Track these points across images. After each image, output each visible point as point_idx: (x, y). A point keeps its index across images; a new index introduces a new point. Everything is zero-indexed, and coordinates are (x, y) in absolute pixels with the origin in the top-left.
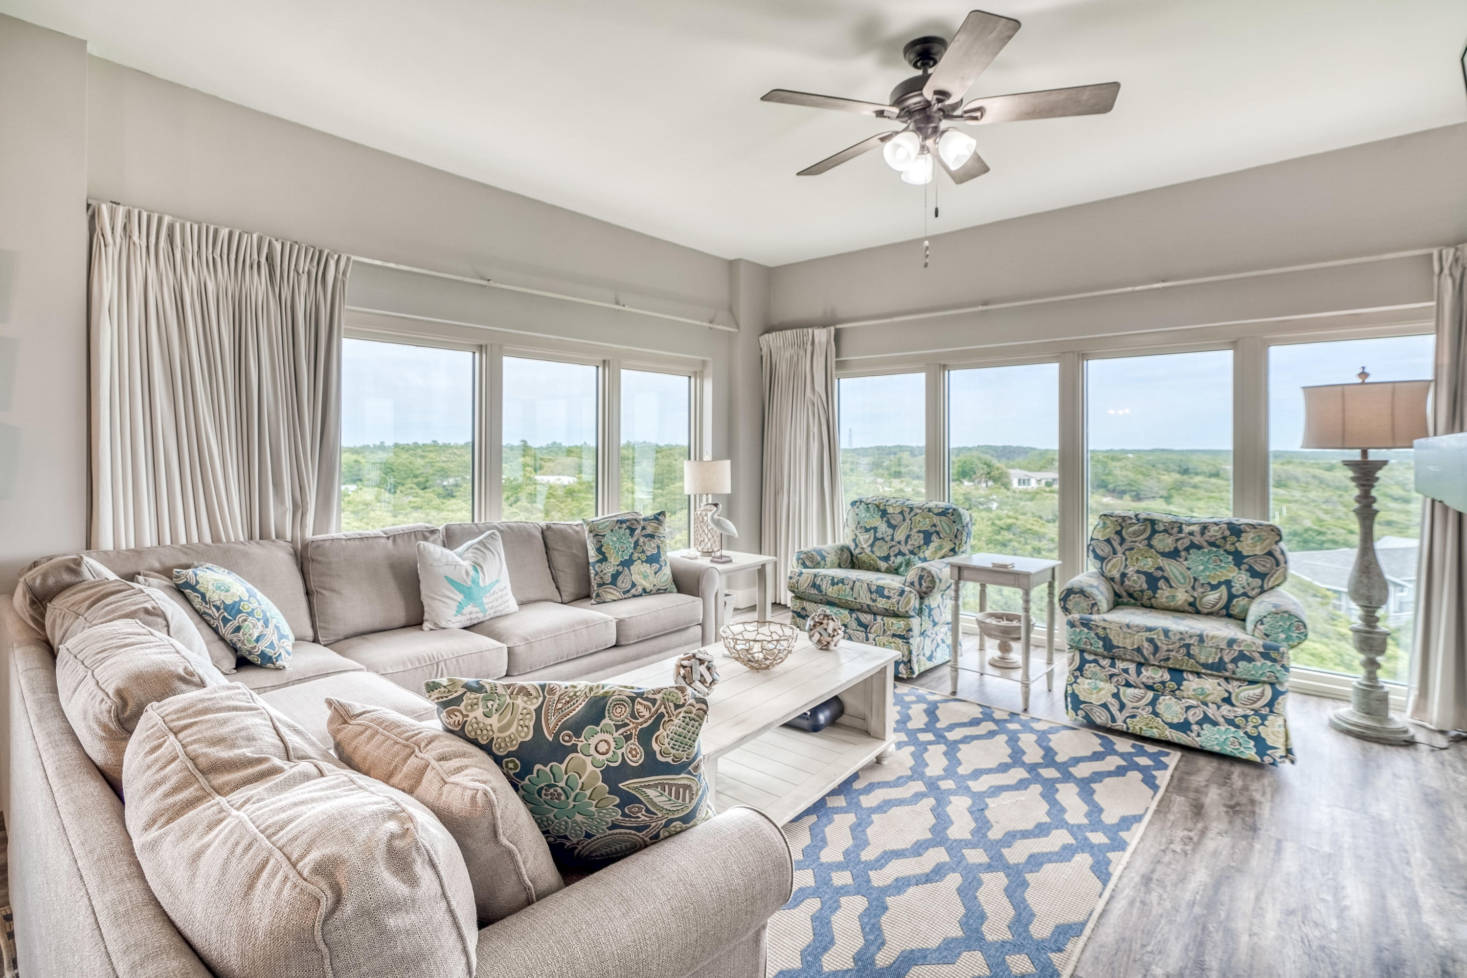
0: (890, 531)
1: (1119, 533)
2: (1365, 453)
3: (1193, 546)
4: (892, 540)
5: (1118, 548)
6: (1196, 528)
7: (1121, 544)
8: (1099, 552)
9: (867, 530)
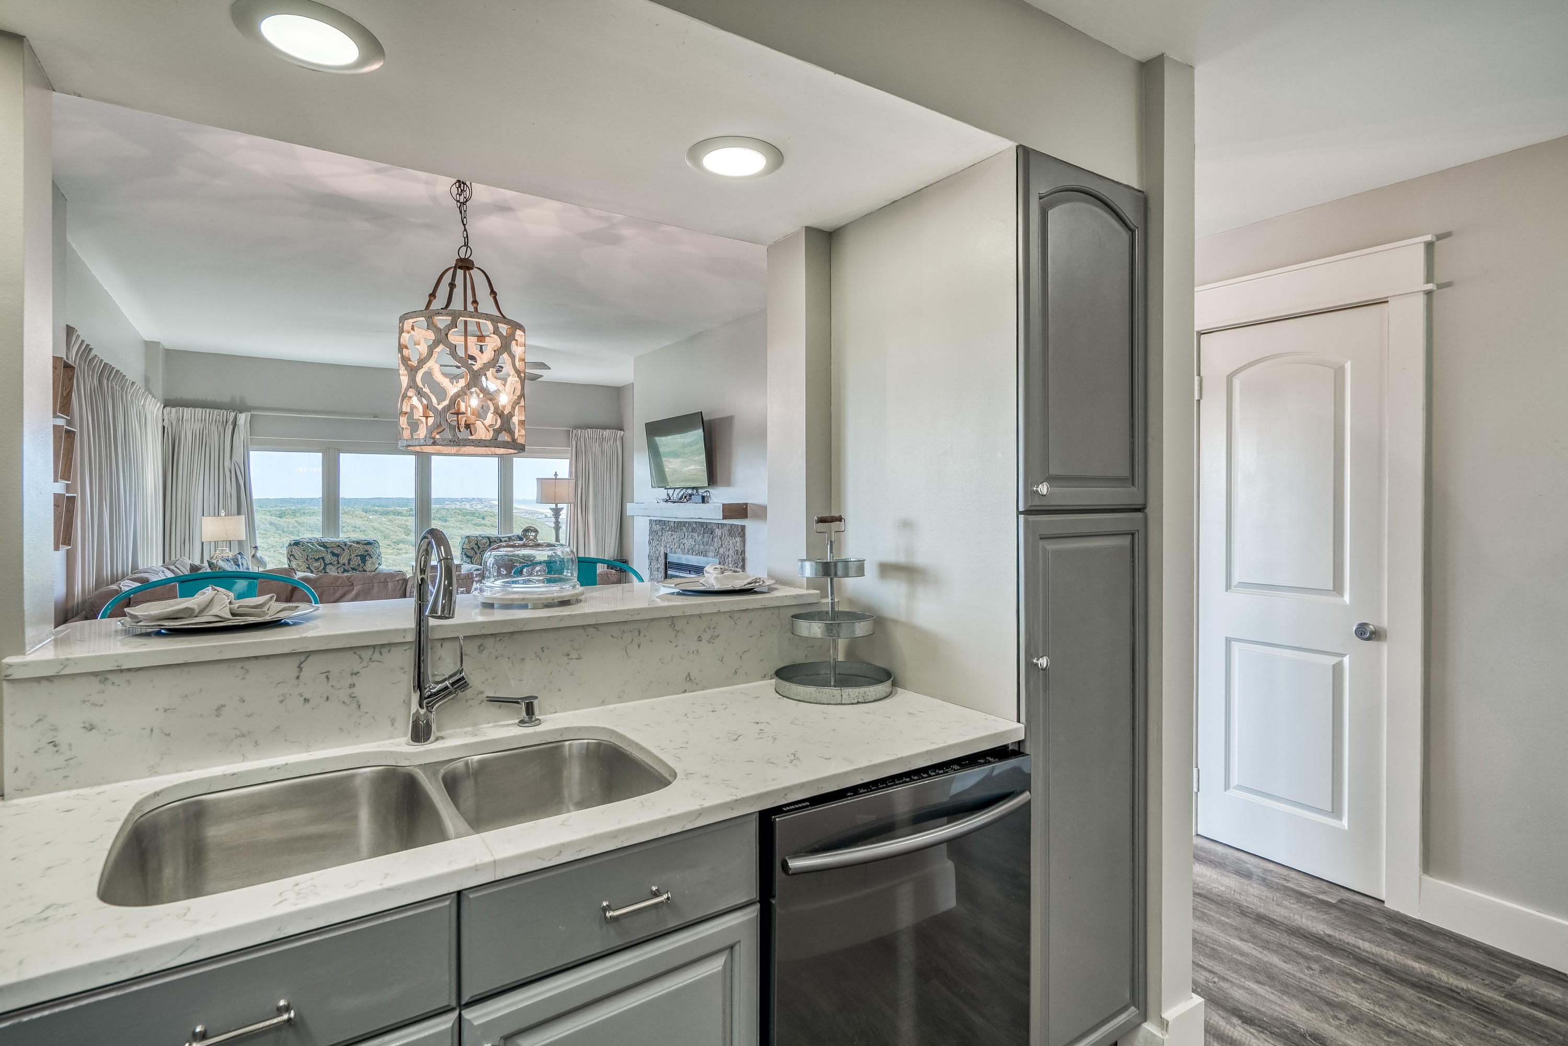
0: (335, 558)
1: (477, 544)
2: (557, 506)
4: (338, 563)
5: (477, 551)
7: (478, 549)
8: (468, 554)
9: (317, 560)
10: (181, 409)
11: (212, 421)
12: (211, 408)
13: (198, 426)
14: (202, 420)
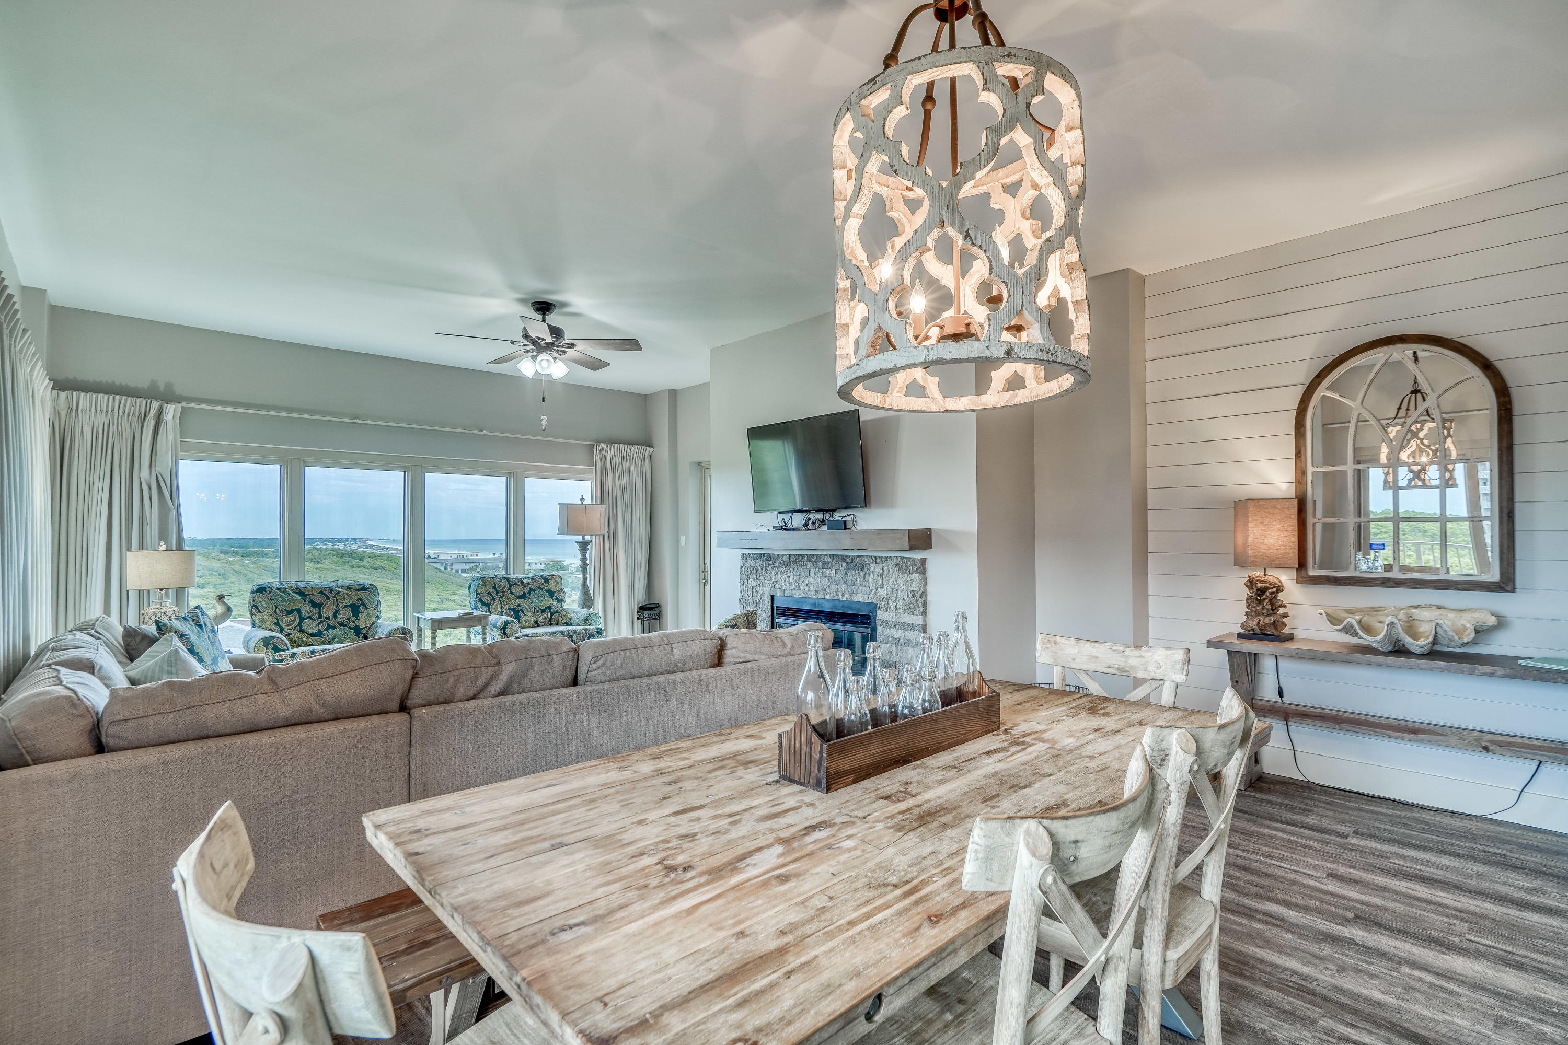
2: (583, 538)
3: (532, 590)
5: (495, 597)
6: (529, 581)
7: (497, 595)
8: (485, 601)
10: (74, 393)
11: (124, 412)
12: (123, 395)
13: (101, 420)
14: (107, 411)
